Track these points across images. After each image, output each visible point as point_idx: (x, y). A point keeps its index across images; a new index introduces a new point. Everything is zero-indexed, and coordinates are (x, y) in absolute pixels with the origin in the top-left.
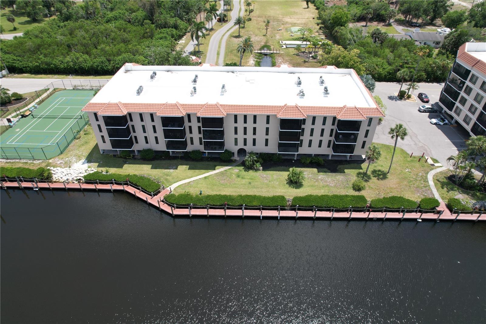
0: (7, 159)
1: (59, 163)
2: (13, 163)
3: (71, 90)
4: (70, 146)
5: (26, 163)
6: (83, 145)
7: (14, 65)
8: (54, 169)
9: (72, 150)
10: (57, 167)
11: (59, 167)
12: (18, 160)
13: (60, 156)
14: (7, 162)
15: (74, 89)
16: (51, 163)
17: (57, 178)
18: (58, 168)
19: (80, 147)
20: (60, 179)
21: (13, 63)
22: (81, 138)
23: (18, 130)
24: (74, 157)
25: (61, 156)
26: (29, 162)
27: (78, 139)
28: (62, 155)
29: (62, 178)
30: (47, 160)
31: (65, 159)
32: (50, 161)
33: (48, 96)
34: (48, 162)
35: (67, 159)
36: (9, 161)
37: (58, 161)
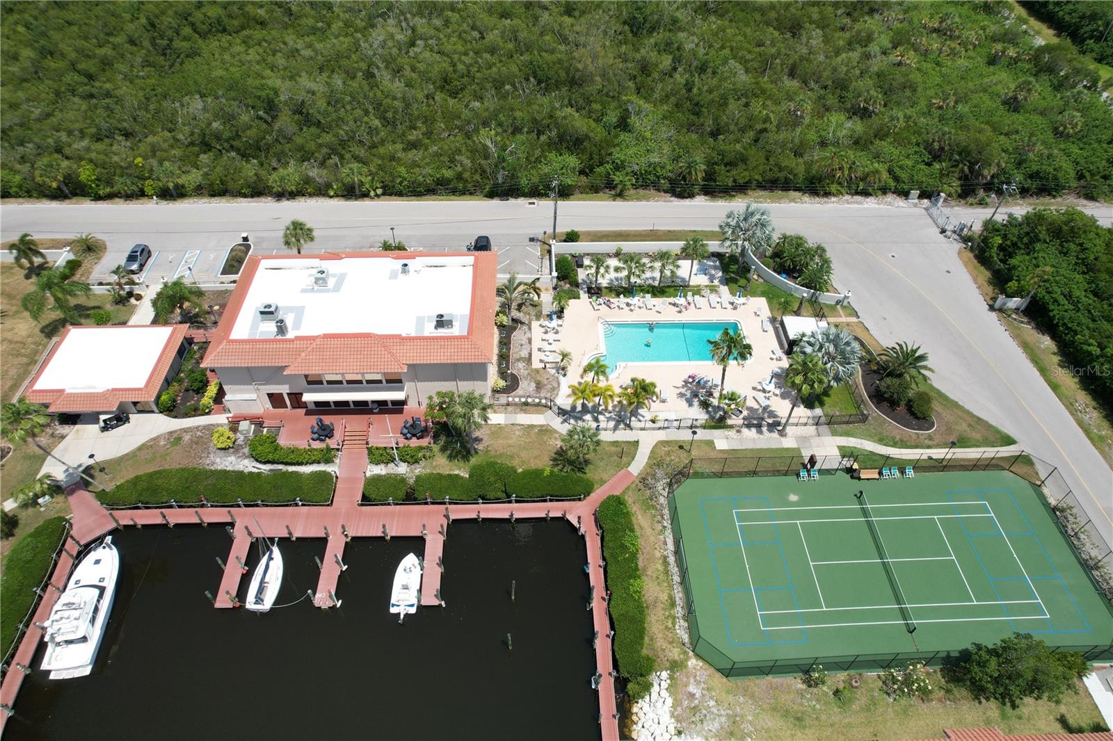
0: (677, 552)
1: (692, 688)
2: (667, 572)
3: (1045, 503)
4: (770, 677)
5: (673, 604)
6: (786, 714)
7: (1051, 307)
8: (664, 694)
9: (752, 697)
10: (671, 694)
11: (675, 700)
12: (677, 579)
13: (718, 675)
14: (665, 558)
15: (1054, 509)
16: (686, 666)
17: (641, 714)
18: (669, 701)
19: (774, 709)
20: (640, 725)
21: (1056, 301)
22: (815, 690)
23: (793, 498)
24: (723, 719)
25: (719, 680)
26: (679, 608)
27: (810, 683)
28: (725, 680)
29: (643, 727)
30: (693, 651)
31: (712, 698)
32: (693, 662)
33: (976, 465)
34: (688, 659)
35: (712, 703)
36: (672, 559)
37: (698, 683)
